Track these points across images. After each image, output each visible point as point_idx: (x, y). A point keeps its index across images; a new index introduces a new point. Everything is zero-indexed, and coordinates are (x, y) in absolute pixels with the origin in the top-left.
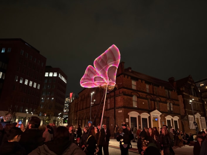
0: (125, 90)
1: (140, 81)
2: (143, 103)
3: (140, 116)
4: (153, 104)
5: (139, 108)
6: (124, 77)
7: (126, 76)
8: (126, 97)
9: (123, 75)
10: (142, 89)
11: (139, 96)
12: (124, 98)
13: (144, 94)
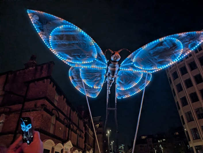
0: (47, 102)
1: (63, 96)
2: (60, 129)
3: (54, 148)
4: (67, 132)
5: (56, 134)
6: (50, 83)
7: (52, 84)
8: (45, 114)
9: (49, 80)
10: (62, 109)
11: (58, 117)
12: (42, 115)
13: (63, 116)
